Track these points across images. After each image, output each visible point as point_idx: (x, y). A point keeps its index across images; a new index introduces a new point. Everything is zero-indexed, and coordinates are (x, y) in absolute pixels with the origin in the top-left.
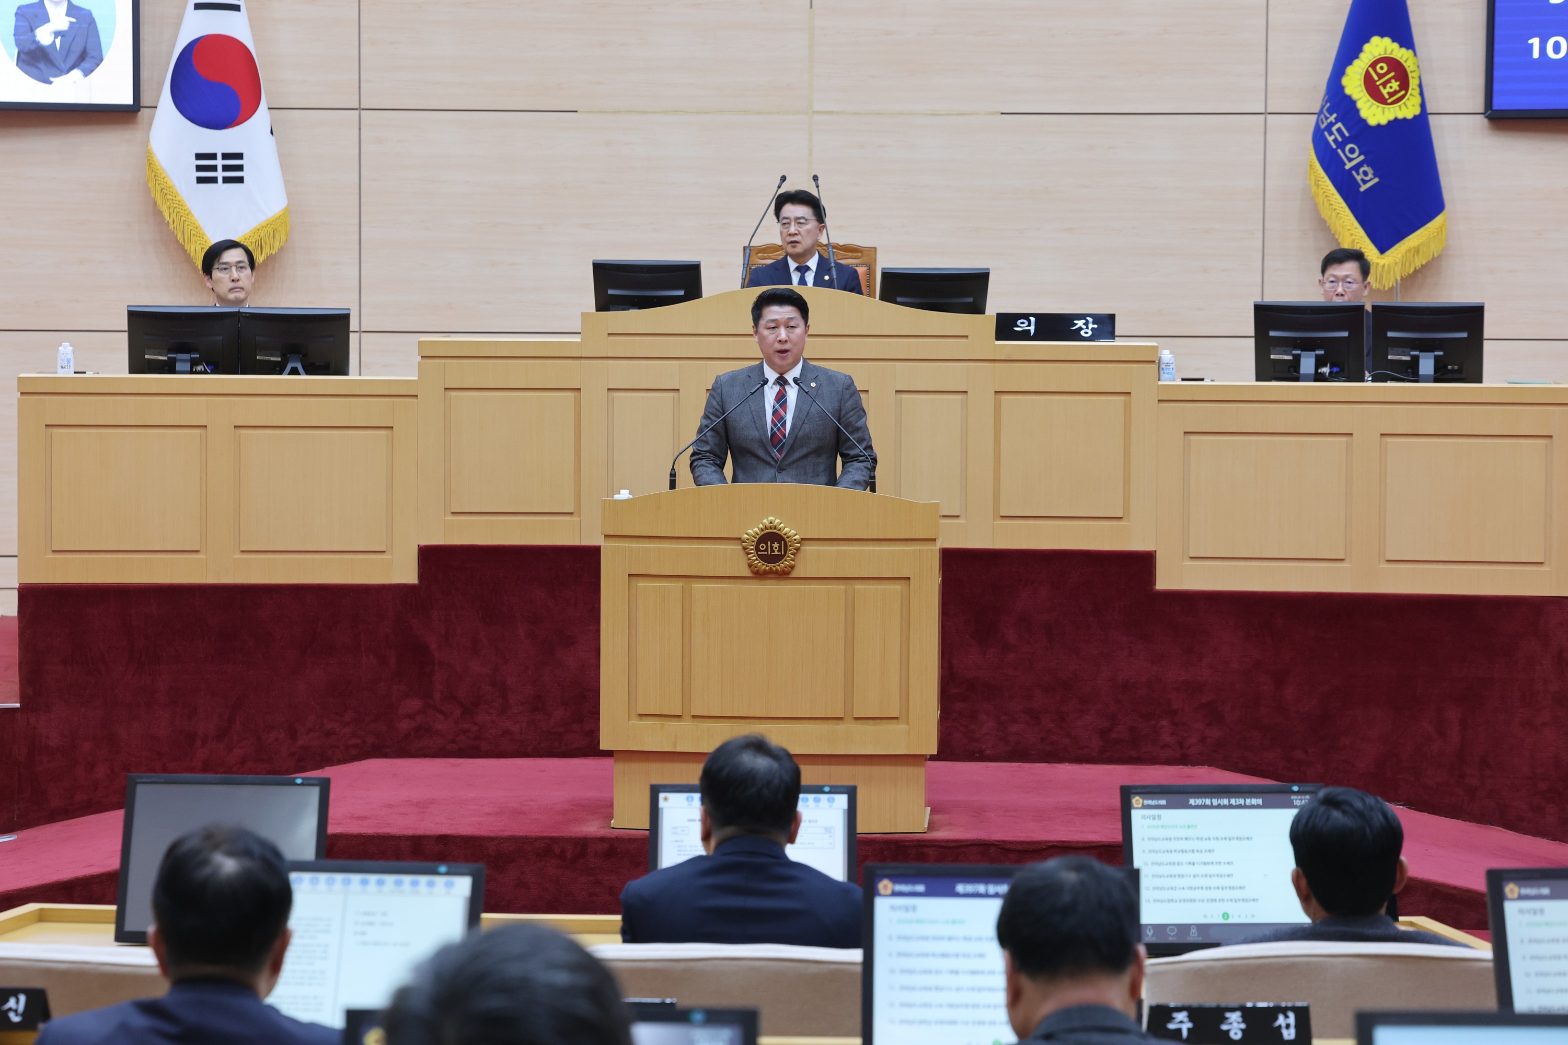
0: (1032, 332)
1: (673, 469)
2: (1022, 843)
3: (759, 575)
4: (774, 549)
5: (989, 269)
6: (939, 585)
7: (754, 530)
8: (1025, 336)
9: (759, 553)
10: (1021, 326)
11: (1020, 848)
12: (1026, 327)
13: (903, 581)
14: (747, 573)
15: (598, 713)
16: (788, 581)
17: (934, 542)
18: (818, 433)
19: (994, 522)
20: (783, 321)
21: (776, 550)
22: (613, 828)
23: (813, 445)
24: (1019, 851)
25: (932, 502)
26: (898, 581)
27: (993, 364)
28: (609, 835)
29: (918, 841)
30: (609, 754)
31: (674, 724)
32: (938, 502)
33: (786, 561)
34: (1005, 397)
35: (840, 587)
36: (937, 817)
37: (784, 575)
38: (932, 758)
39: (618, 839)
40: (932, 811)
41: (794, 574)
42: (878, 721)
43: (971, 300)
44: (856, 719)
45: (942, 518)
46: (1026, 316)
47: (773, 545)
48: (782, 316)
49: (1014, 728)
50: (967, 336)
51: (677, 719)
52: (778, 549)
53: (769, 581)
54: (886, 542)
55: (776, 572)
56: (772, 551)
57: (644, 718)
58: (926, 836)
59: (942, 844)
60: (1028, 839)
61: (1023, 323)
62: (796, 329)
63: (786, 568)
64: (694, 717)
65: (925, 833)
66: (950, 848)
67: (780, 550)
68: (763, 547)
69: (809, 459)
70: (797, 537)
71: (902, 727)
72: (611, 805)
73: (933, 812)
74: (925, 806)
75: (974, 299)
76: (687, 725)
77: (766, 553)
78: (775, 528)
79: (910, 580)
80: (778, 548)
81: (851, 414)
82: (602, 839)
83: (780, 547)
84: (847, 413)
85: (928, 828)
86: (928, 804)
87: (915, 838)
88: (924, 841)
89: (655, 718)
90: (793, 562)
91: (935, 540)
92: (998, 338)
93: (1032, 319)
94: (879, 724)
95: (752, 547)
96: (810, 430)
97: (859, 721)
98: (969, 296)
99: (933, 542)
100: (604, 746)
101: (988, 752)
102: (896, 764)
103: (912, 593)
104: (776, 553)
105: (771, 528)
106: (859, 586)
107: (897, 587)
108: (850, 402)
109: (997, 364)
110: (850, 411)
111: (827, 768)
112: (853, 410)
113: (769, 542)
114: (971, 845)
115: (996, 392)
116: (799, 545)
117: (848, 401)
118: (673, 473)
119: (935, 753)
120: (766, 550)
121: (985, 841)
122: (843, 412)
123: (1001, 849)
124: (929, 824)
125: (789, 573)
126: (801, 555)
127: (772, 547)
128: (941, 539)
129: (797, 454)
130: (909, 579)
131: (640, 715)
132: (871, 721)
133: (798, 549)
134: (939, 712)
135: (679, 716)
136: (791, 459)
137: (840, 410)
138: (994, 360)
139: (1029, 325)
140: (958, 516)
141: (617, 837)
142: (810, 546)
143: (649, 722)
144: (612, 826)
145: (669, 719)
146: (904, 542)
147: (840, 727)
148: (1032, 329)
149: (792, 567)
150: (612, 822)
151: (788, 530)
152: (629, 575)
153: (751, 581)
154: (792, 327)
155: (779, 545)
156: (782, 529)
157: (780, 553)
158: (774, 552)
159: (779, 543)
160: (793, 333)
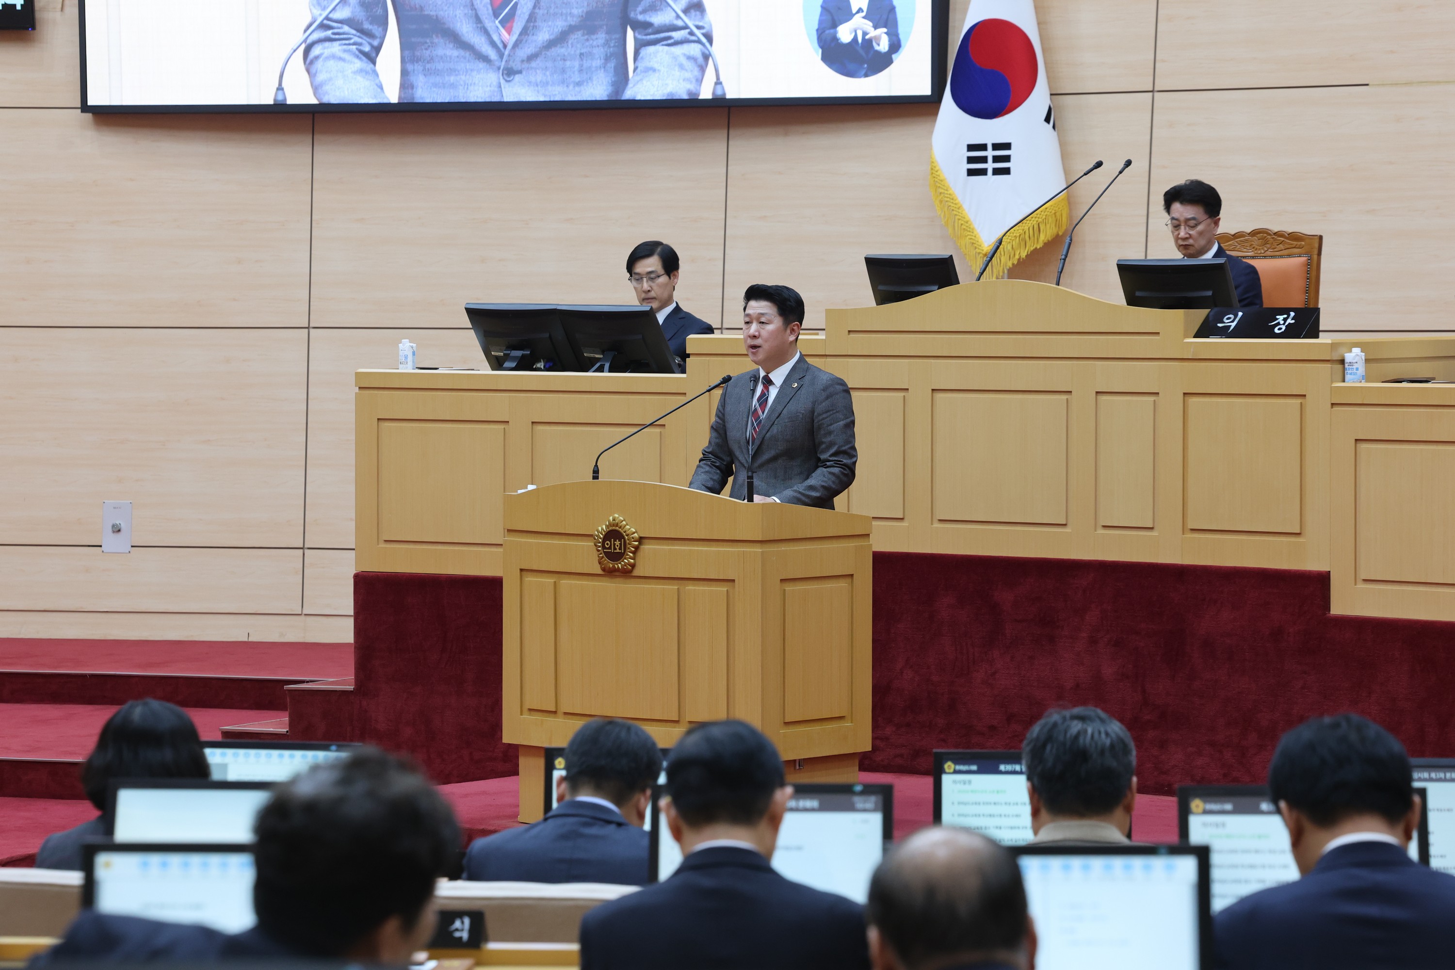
1: (596, 465)
3: (609, 573)
4: (616, 547)
7: (603, 528)
9: (605, 550)
13: (729, 584)
14: (600, 572)
16: (633, 580)
17: (758, 544)
18: (787, 435)
20: (755, 316)
21: (617, 548)
23: (781, 447)
26: (725, 583)
31: (550, 720)
33: (625, 559)
35: (675, 587)
37: (627, 573)
41: (636, 572)
47: (615, 542)
48: (755, 311)
51: (552, 715)
52: (619, 547)
53: (618, 580)
54: (713, 543)
55: (618, 570)
56: (615, 549)
57: (532, 713)
62: (768, 325)
63: (625, 566)
64: (566, 714)
67: (620, 549)
68: (607, 544)
69: (779, 461)
70: (636, 535)
76: (559, 720)
77: (610, 551)
78: (617, 525)
79: (735, 582)
80: (619, 545)
81: (824, 416)
83: (621, 544)
84: (819, 415)
89: (539, 714)
90: (632, 561)
91: (759, 541)
95: (600, 544)
96: (778, 431)
99: (756, 544)
100: (508, 741)
103: (736, 596)
104: (618, 551)
105: (614, 525)
107: (723, 589)
108: (824, 404)
110: (823, 413)
112: (827, 412)
113: (612, 540)
116: (637, 543)
117: (822, 403)
118: (596, 469)
120: (610, 548)
122: (815, 414)
125: (631, 571)
126: (640, 554)
127: (614, 544)
129: (766, 456)
130: (733, 581)
131: (529, 710)
133: (637, 548)
135: (554, 713)
137: (813, 412)
142: (649, 544)
143: (534, 717)
145: (547, 714)
146: (729, 543)
147: (675, 730)
149: (633, 566)
151: (631, 529)
152: (521, 570)
153: (604, 578)
154: (763, 323)
155: (620, 542)
156: (622, 527)
157: (620, 551)
158: (616, 549)
159: (620, 541)
160: (763, 329)
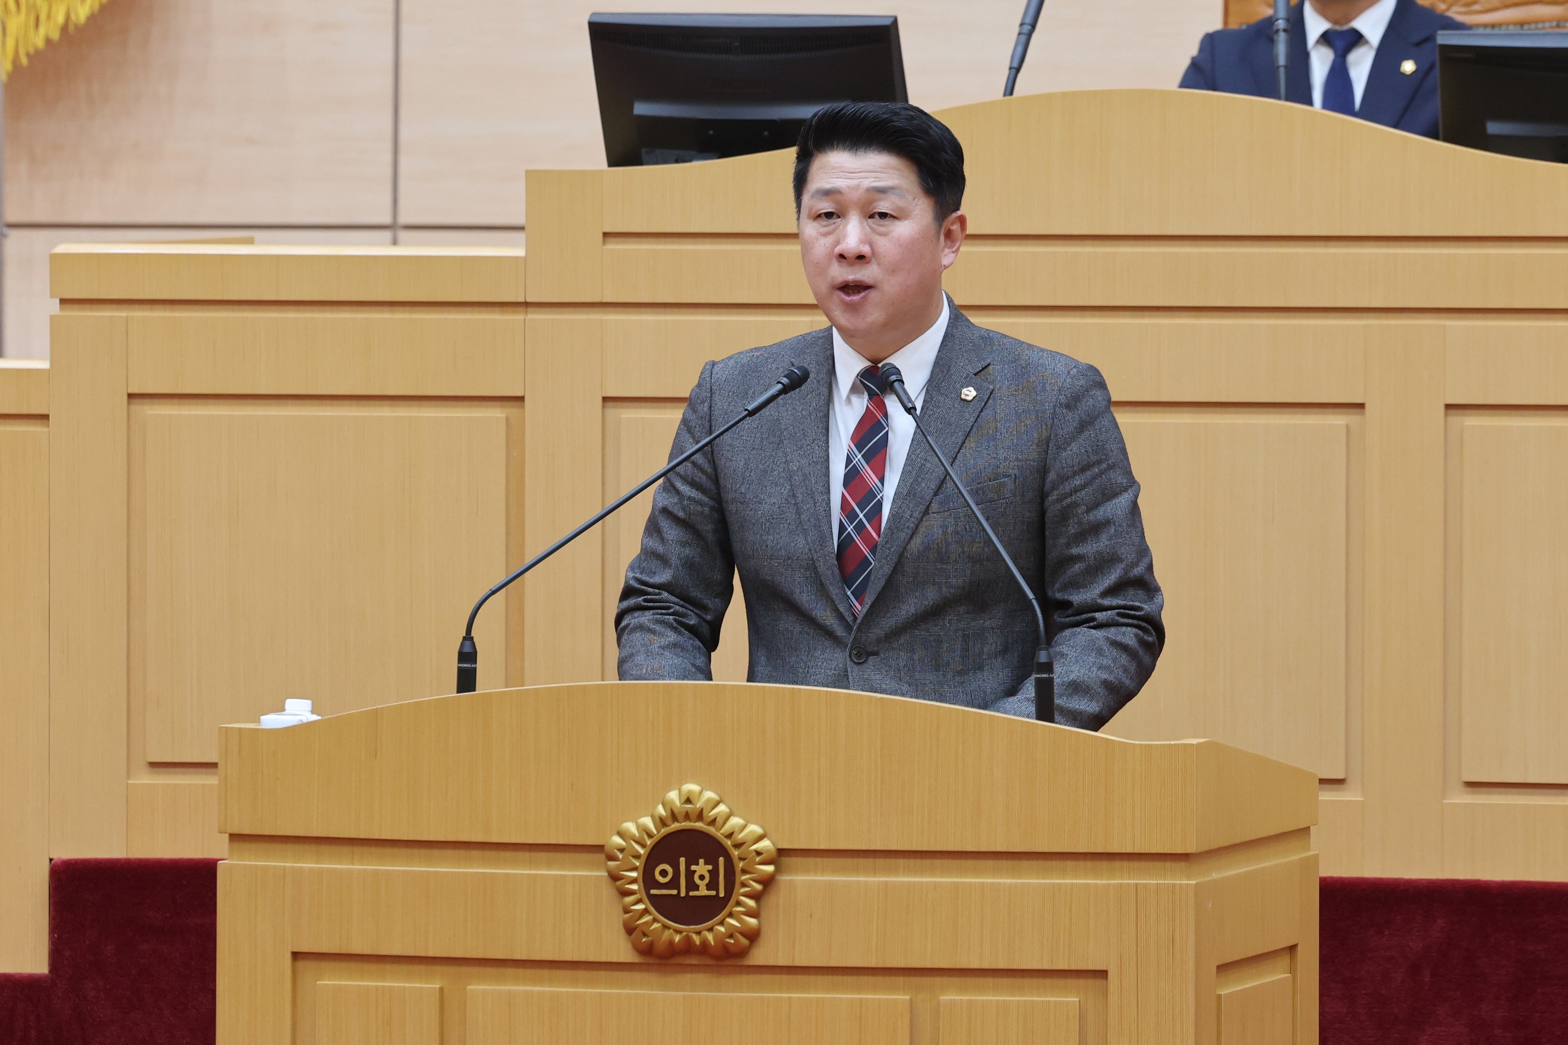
1: (468, 637)
3: (655, 959)
4: (698, 881)
7: (641, 824)
9: (653, 892)
13: (1088, 983)
14: (623, 951)
16: (745, 978)
17: (1184, 863)
18: (971, 542)
20: (856, 196)
21: (702, 884)
26: (1070, 982)
33: (731, 915)
35: (896, 998)
37: (729, 959)
41: (760, 956)
47: (693, 867)
48: (855, 182)
52: (707, 880)
53: (688, 978)
55: (705, 950)
56: (691, 885)
62: (897, 222)
63: (731, 936)
67: (713, 885)
68: (664, 873)
69: (948, 619)
70: (765, 844)
77: (674, 892)
78: (700, 816)
79: (1107, 977)
80: (707, 876)
81: (1078, 481)
83: (714, 873)
84: (1064, 479)
90: (753, 921)
91: (1184, 857)
95: (634, 874)
96: (944, 533)
99: (1177, 865)
103: (1113, 1020)
104: (703, 892)
105: (687, 816)
106: (951, 997)
107: (1067, 1000)
108: (1074, 447)
110: (1075, 473)
112: (1083, 469)
113: (682, 860)
116: (770, 868)
118: (467, 649)
120: (674, 883)
122: (1052, 476)
125: (743, 953)
126: (777, 900)
127: (690, 874)
129: (911, 606)
130: (1104, 974)
133: (768, 882)
136: (891, 621)
137: (1043, 471)
142: (806, 870)
146: (1089, 864)
149: (753, 936)
151: (738, 824)
152: (294, 955)
153: (636, 977)
154: (879, 216)
155: (710, 867)
156: (719, 821)
157: (713, 893)
158: (696, 888)
159: (711, 861)
160: (886, 234)
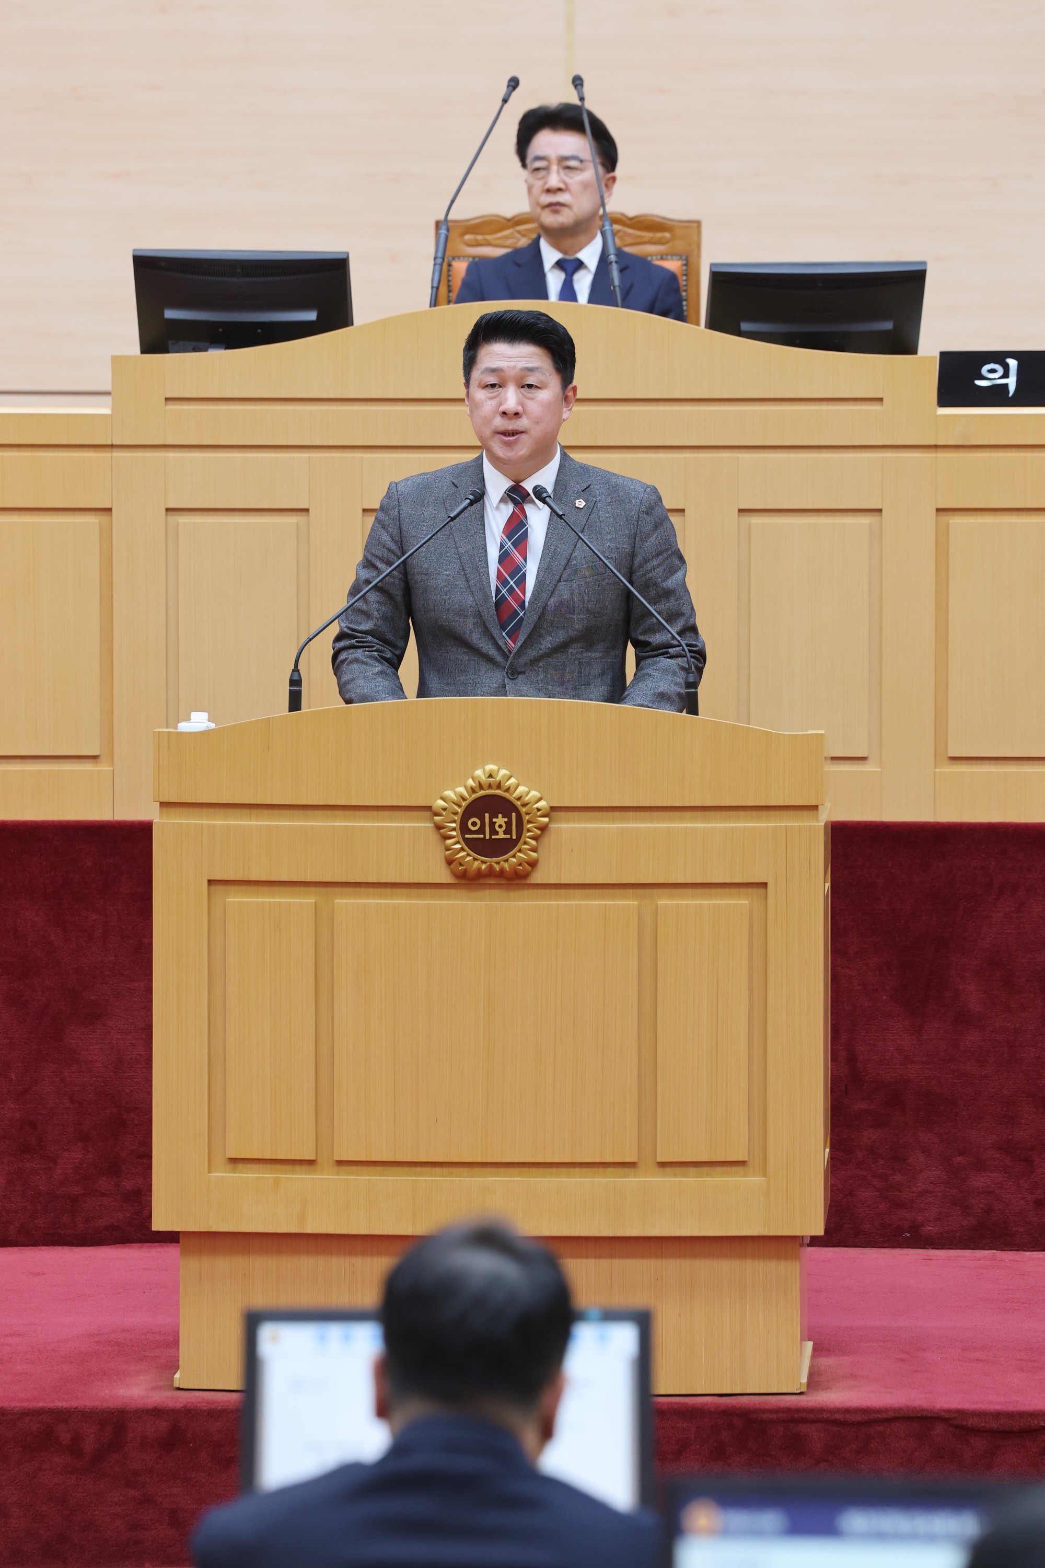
0: (1012, 389)
1: (296, 670)
2: (997, 1415)
3: (467, 880)
4: (498, 828)
5: (925, 263)
6: (826, 898)
7: (457, 791)
8: (997, 397)
9: (467, 836)
10: (990, 376)
11: (994, 1425)
12: (999, 378)
13: (755, 891)
14: (444, 875)
15: (148, 1156)
16: (526, 892)
17: (815, 812)
18: (588, 602)
19: (936, 770)
20: (513, 373)
21: (501, 831)
22: (179, 1389)
23: (578, 625)
24: (992, 1432)
25: (810, 732)
26: (742, 890)
27: (934, 455)
28: (171, 1404)
29: (788, 1410)
30: (171, 1238)
31: (299, 1178)
32: (822, 732)
33: (520, 851)
34: (956, 521)
35: (629, 903)
36: (826, 1362)
37: (517, 879)
38: (815, 1241)
39: (189, 1412)
40: (815, 1349)
41: (538, 877)
42: (705, 1170)
43: (888, 325)
44: (663, 1165)
45: (829, 761)
46: (999, 357)
47: (494, 820)
48: (513, 364)
49: (980, 1181)
50: (881, 400)
51: (305, 1167)
52: (504, 828)
53: (487, 892)
54: (718, 814)
55: (502, 874)
56: (493, 831)
57: (240, 1166)
58: (804, 1401)
59: (838, 1416)
60: (1011, 1408)
61: (992, 371)
62: (540, 391)
63: (520, 865)
64: (340, 1163)
65: (801, 1393)
66: (853, 1424)
67: (508, 831)
68: (474, 824)
69: (571, 651)
70: (542, 804)
71: (751, 1181)
72: (174, 1342)
73: (818, 1351)
74: (802, 1339)
75: (894, 325)
76: (327, 1178)
77: (482, 836)
78: (499, 786)
79: (767, 887)
80: (504, 825)
81: (655, 562)
82: (157, 1412)
83: (509, 824)
84: (646, 561)
85: (809, 1384)
86: (809, 1333)
87: (782, 1404)
88: (799, 1410)
89: (262, 1166)
90: (534, 854)
91: (815, 808)
92: (944, 401)
93: (1013, 363)
94: (708, 1175)
95: (454, 825)
96: (572, 594)
97: (668, 1170)
98: (884, 317)
99: (811, 813)
100: (158, 1225)
101: (929, 1229)
102: (743, 1256)
103: (771, 915)
104: (501, 835)
105: (490, 787)
106: (665, 901)
107: (741, 902)
108: (652, 536)
109: (941, 455)
110: (653, 557)
111: (604, 1263)
112: (658, 555)
113: (487, 815)
114: (895, 1419)
115: (938, 510)
116: (546, 820)
117: (648, 537)
118: (296, 677)
119: (820, 1231)
120: (482, 830)
121: (923, 1410)
122: (638, 560)
123: (957, 1427)
124: (811, 1375)
125: (527, 875)
126: (550, 840)
127: (492, 824)
128: (828, 805)
129: (549, 641)
130: (765, 885)
131: (234, 1161)
132: (692, 1170)
133: (543, 828)
134: (828, 1150)
135: (311, 1163)
136: (533, 653)
137: (633, 555)
138: (936, 447)
139: (1006, 375)
140: (864, 759)
141: (185, 1406)
142: (568, 821)
143: (250, 1175)
144: (176, 1384)
145: (289, 1167)
146: (754, 813)
147: (631, 1181)
148: (1012, 382)
149: (533, 864)
150: (177, 1376)
151: (525, 791)
152: (209, 881)
153: (453, 892)
154: (530, 386)
155: (506, 820)
156: (512, 789)
157: (508, 836)
158: (497, 833)
159: (507, 815)
160: (532, 399)
